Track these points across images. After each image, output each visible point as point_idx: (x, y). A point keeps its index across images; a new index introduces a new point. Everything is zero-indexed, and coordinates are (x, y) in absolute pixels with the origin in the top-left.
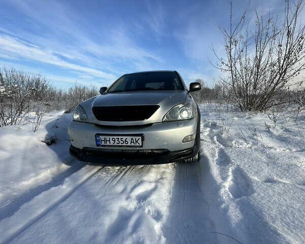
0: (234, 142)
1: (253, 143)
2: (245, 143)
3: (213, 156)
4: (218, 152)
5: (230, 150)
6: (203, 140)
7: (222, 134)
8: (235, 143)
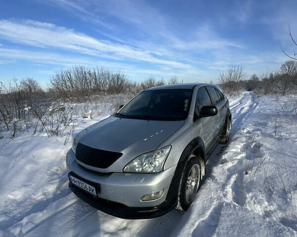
0: (250, 194)
1: (279, 206)
2: (266, 203)
3: (202, 213)
4: (214, 209)
5: (231, 212)
6: (213, 178)
7: (247, 173)
8: (252, 198)
